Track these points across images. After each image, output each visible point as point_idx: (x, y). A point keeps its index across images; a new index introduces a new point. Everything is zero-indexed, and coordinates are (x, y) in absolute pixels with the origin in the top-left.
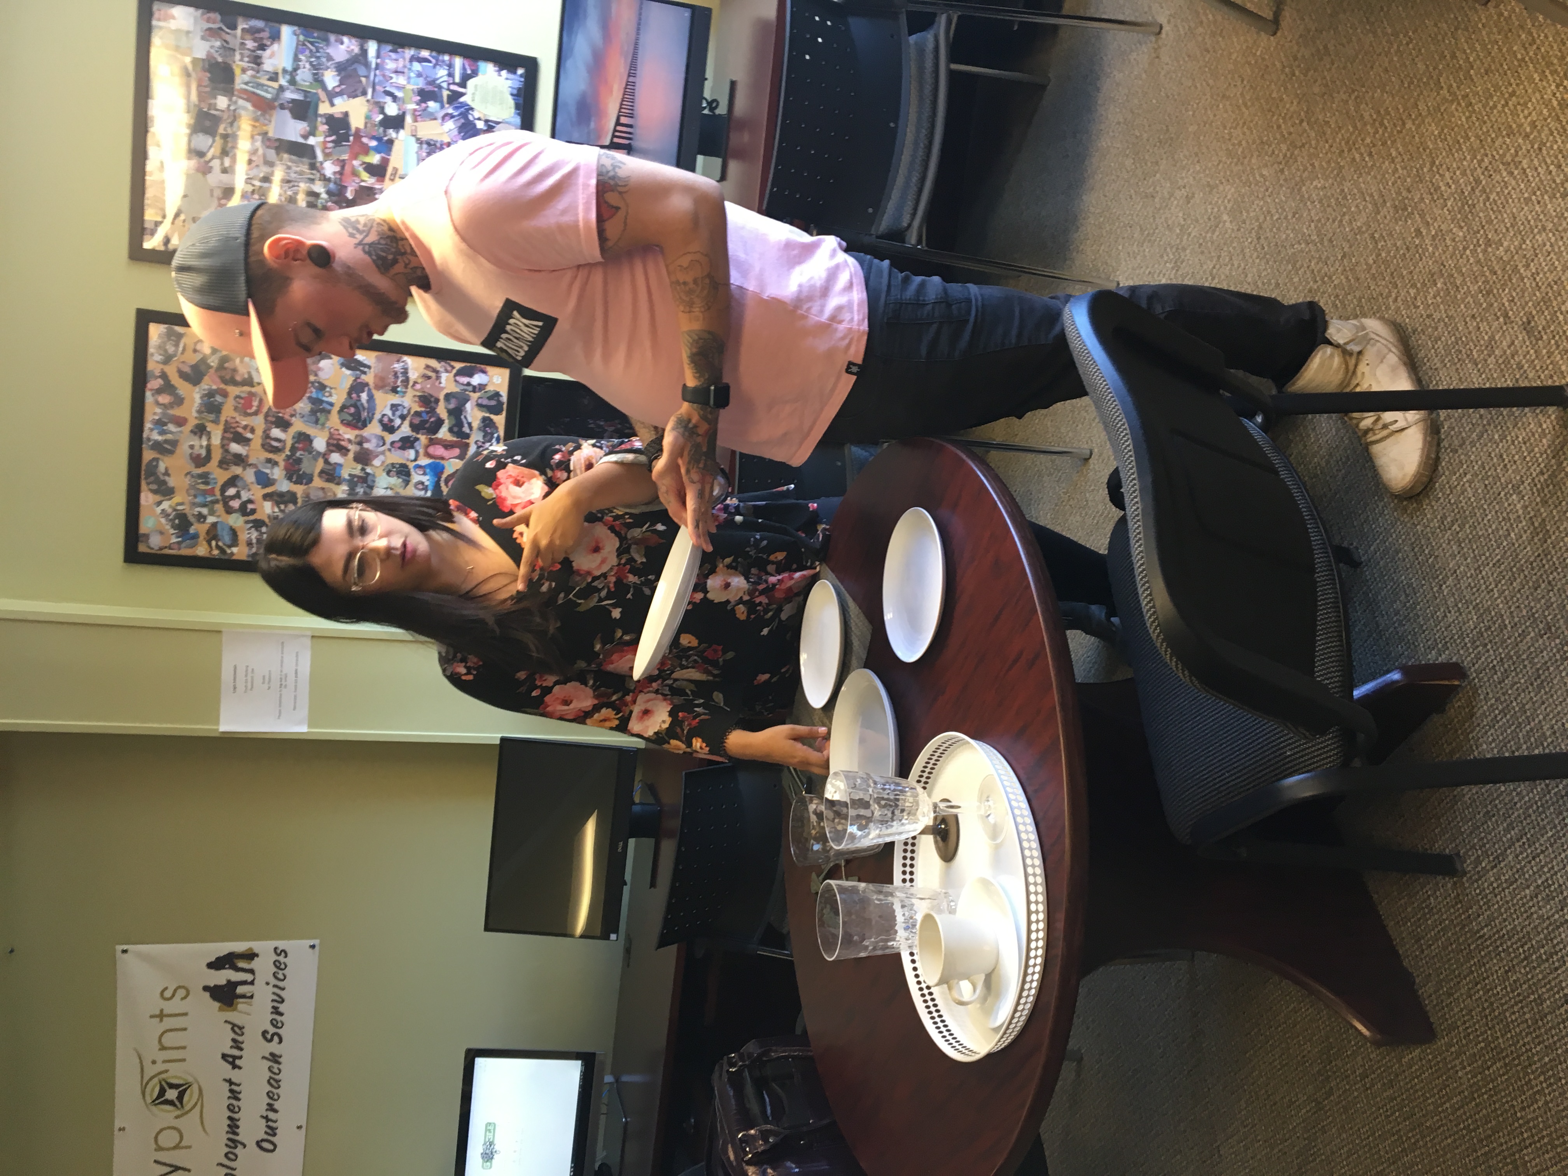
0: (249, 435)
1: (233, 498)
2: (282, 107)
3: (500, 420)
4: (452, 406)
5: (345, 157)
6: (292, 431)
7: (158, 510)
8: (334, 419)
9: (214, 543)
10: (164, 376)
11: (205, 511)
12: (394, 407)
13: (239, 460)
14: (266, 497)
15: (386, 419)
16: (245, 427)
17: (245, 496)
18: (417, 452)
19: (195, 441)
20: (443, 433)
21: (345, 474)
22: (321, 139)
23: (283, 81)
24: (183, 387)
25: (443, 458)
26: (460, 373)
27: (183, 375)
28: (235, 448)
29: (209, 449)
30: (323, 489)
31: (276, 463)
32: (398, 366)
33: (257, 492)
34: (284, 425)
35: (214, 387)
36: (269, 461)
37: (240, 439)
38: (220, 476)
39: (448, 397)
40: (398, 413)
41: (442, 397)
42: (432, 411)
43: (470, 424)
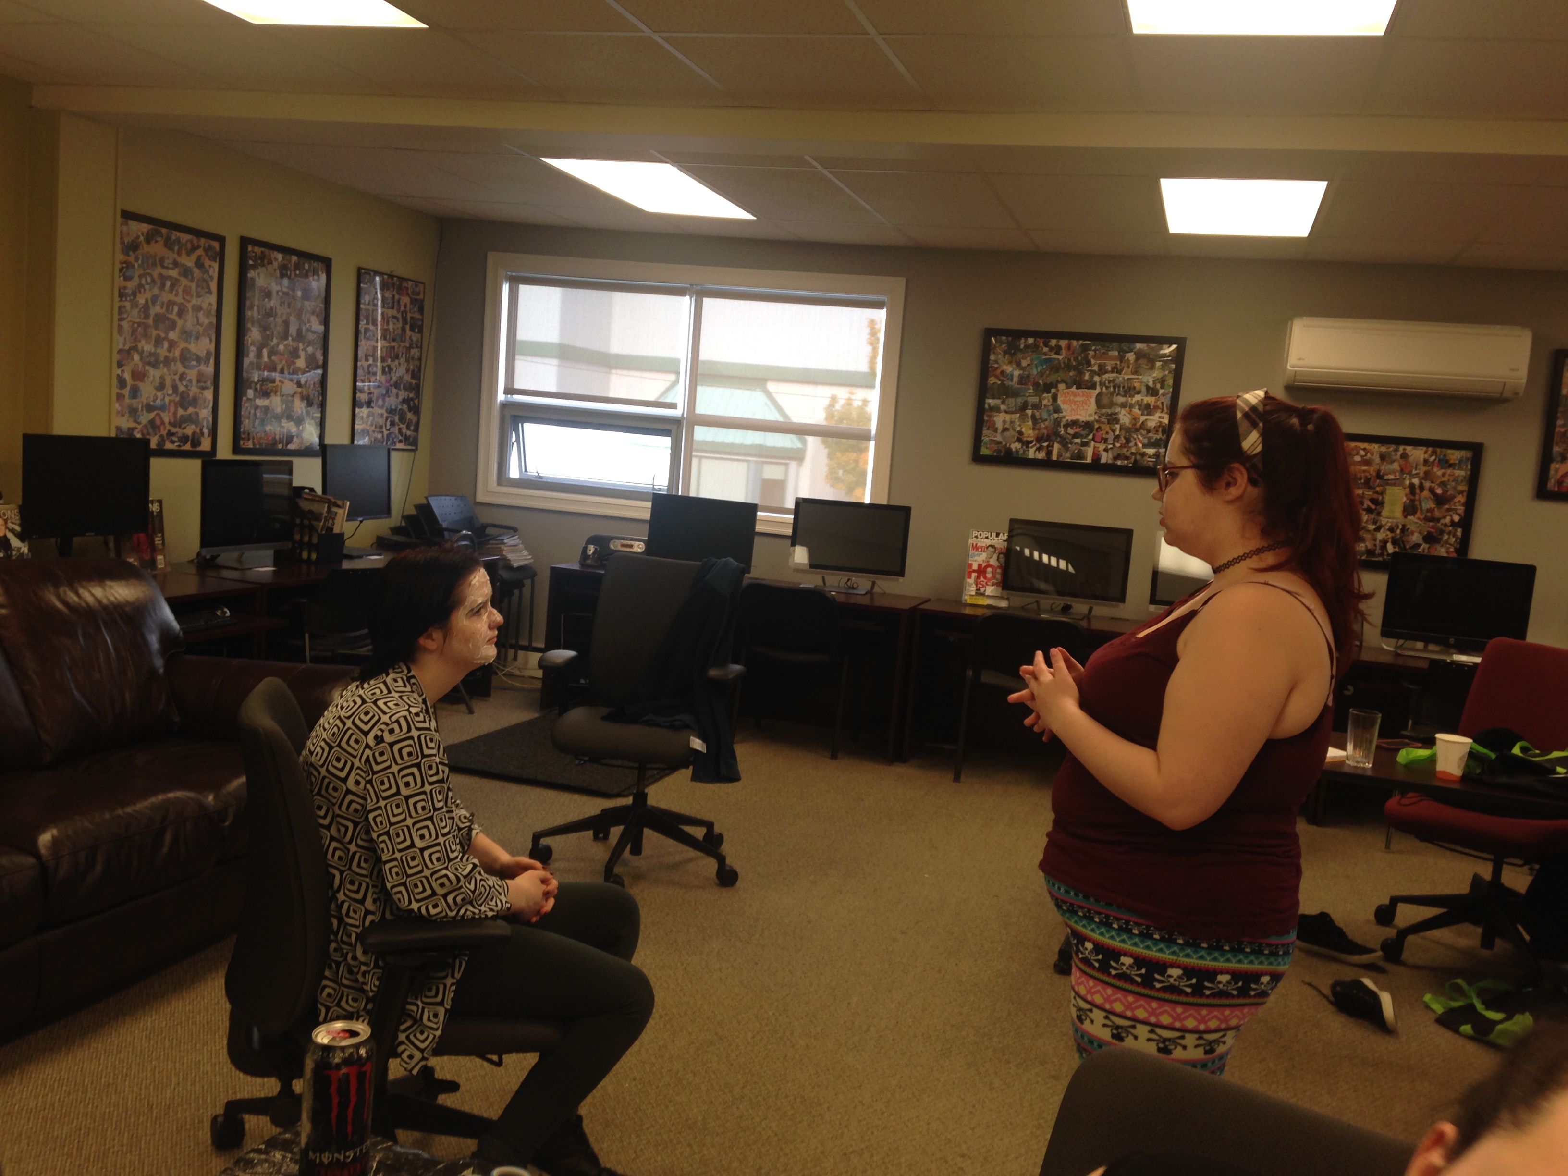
0: (174, 293)
1: (146, 280)
2: (300, 325)
3: (188, 447)
4: (194, 417)
5: (286, 356)
6: (176, 318)
7: (140, 234)
8: (182, 345)
9: (124, 265)
10: (199, 247)
11: (140, 262)
12: (191, 381)
13: (163, 286)
14: (147, 300)
15: (185, 376)
16: (177, 291)
17: (147, 287)
18: (169, 395)
19: (171, 261)
20: (181, 412)
21: (159, 350)
22: (291, 343)
23: (308, 325)
24: (194, 257)
25: (169, 412)
26: (208, 422)
27: (199, 258)
28: (168, 283)
29: (167, 268)
30: (151, 336)
31: (162, 308)
32: (209, 383)
33: (148, 295)
34: (180, 314)
35: (195, 275)
36: (163, 304)
37: (172, 286)
38: (155, 275)
39: (197, 414)
40: (188, 384)
41: (196, 410)
42: (190, 405)
43: (184, 428)
